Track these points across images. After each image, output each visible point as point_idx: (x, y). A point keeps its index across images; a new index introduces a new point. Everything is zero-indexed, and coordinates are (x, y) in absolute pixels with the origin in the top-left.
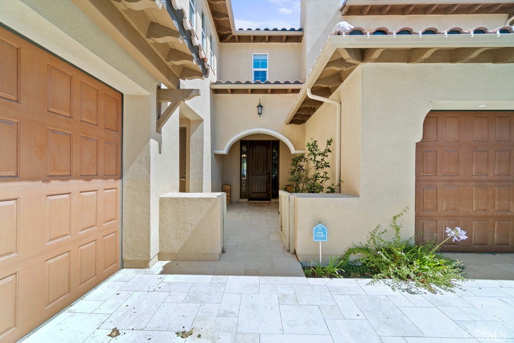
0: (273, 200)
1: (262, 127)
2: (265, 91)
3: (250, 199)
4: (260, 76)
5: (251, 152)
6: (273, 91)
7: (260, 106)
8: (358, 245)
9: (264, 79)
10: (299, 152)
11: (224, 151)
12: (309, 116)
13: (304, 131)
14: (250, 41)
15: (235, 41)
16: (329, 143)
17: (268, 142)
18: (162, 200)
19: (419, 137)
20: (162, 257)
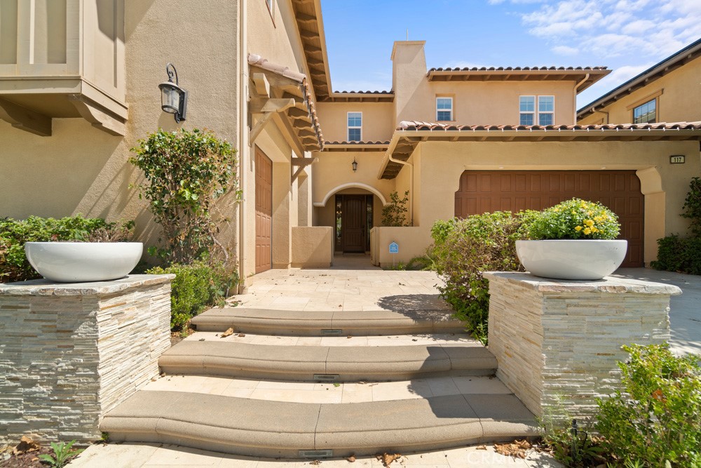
0: (367, 253)
1: (356, 182)
2: (360, 150)
3: (345, 252)
4: (355, 134)
5: (345, 206)
6: (366, 150)
7: (355, 163)
8: (418, 256)
9: (358, 138)
10: (390, 204)
11: (322, 204)
12: (398, 172)
13: (394, 185)
14: (345, 101)
15: (331, 101)
16: (407, 193)
17: (363, 196)
18: (293, 229)
19: (457, 188)
20: (294, 265)
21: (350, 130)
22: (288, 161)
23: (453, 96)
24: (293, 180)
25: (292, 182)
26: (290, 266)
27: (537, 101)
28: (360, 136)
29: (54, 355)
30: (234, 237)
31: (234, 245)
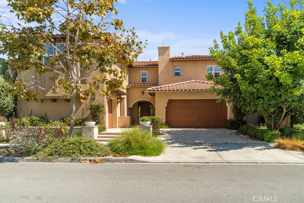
1: (143, 99)
2: (144, 88)
4: (144, 80)
5: (142, 106)
11: (131, 106)
14: (140, 68)
15: (135, 68)
18: (118, 117)
19: (166, 106)
20: (118, 127)
21: (142, 78)
22: (117, 99)
23: (181, 66)
24: (118, 103)
25: (118, 104)
26: (117, 127)
27: (214, 68)
28: (146, 80)
29: (90, 133)
30: (104, 120)
31: (104, 122)
